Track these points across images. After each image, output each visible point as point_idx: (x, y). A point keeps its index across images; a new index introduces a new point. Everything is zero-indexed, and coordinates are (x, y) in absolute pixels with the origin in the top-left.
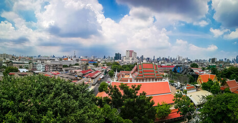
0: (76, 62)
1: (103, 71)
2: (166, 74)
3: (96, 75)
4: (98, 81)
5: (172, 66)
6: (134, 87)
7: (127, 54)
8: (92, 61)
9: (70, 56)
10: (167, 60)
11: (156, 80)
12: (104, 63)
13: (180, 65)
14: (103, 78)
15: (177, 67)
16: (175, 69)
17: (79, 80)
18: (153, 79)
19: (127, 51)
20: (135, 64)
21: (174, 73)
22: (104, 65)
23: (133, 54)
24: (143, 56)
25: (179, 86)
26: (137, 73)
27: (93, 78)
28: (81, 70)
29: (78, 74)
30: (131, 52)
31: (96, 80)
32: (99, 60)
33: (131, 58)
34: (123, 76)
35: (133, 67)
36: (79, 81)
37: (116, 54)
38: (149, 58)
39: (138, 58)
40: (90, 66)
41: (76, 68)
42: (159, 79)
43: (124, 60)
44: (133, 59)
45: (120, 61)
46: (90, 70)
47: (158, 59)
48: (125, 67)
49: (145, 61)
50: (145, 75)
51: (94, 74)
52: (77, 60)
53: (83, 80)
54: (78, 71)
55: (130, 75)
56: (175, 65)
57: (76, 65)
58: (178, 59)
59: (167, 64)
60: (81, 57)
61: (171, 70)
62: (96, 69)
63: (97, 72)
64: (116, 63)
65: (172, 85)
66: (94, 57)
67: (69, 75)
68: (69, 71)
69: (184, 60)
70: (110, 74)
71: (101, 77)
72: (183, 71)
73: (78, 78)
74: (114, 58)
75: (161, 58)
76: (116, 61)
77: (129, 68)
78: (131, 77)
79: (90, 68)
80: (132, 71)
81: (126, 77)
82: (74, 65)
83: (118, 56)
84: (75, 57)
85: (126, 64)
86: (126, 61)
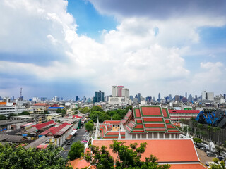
0: (23, 109)
1: (74, 123)
2: (185, 125)
3: (64, 130)
4: (67, 140)
5: (194, 111)
6: (134, 148)
7: (113, 92)
8: (55, 105)
9: (11, 97)
10: (183, 100)
11: (167, 135)
12: (77, 109)
13: (210, 108)
14: (75, 135)
15: (205, 112)
16: (201, 116)
17: (30, 142)
18: (162, 134)
19: (114, 87)
20: (128, 108)
21: (199, 124)
22: (76, 113)
23: (123, 92)
24: (139, 94)
25: (212, 150)
26: (133, 124)
27: (57, 137)
28: (34, 124)
29: (29, 131)
30: (121, 88)
31: (63, 140)
32: (67, 104)
33: (120, 99)
34: (109, 128)
35: (125, 114)
36: (32, 144)
37: (96, 93)
38: (150, 98)
39: (131, 98)
40: (51, 115)
41: (23, 119)
42: (172, 135)
43: (110, 103)
44: (123, 100)
45: (104, 103)
46: (51, 121)
47: (167, 98)
48: (112, 114)
49: (143, 103)
50: (146, 126)
51: (59, 129)
52: (27, 105)
53: (38, 140)
54: (27, 125)
55: (122, 126)
56: (201, 109)
57: (25, 113)
58: (204, 98)
59: (183, 107)
60: (34, 99)
61: (192, 119)
62: (63, 120)
63: (64, 124)
64: (96, 107)
65: (199, 147)
66: (58, 99)
67: (9, 134)
68: (9, 127)
69: (218, 99)
70: (87, 126)
71: (72, 134)
72: (219, 121)
73: (29, 138)
74: (92, 100)
75: (173, 97)
76: (97, 104)
77: (118, 114)
78: (122, 130)
79: (51, 118)
80: (124, 121)
81: (114, 130)
82: (19, 115)
83: (99, 96)
84: (21, 99)
85: (113, 108)
86: (113, 103)
